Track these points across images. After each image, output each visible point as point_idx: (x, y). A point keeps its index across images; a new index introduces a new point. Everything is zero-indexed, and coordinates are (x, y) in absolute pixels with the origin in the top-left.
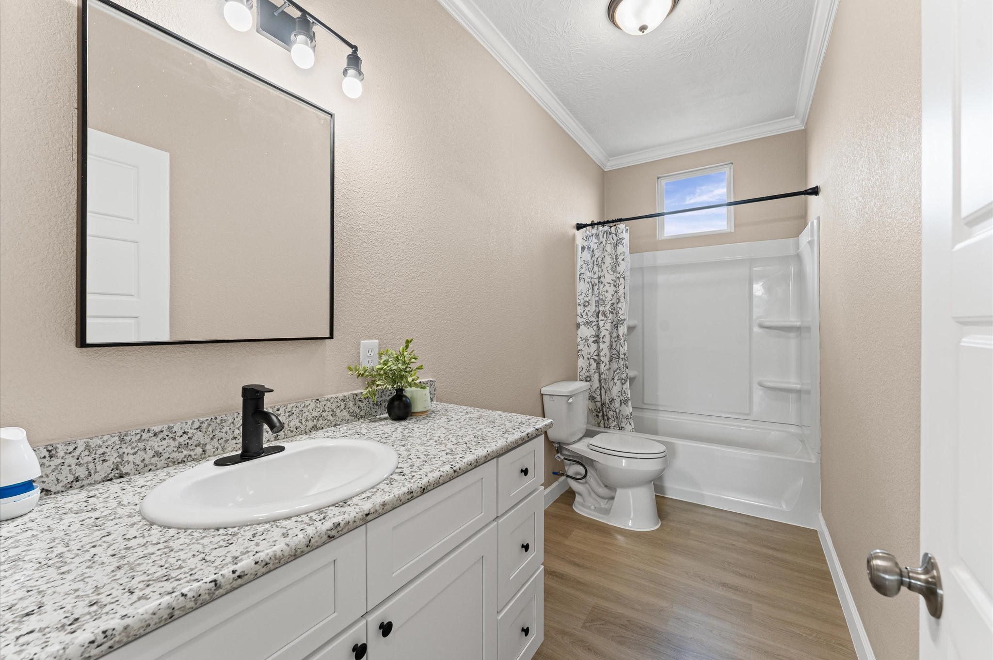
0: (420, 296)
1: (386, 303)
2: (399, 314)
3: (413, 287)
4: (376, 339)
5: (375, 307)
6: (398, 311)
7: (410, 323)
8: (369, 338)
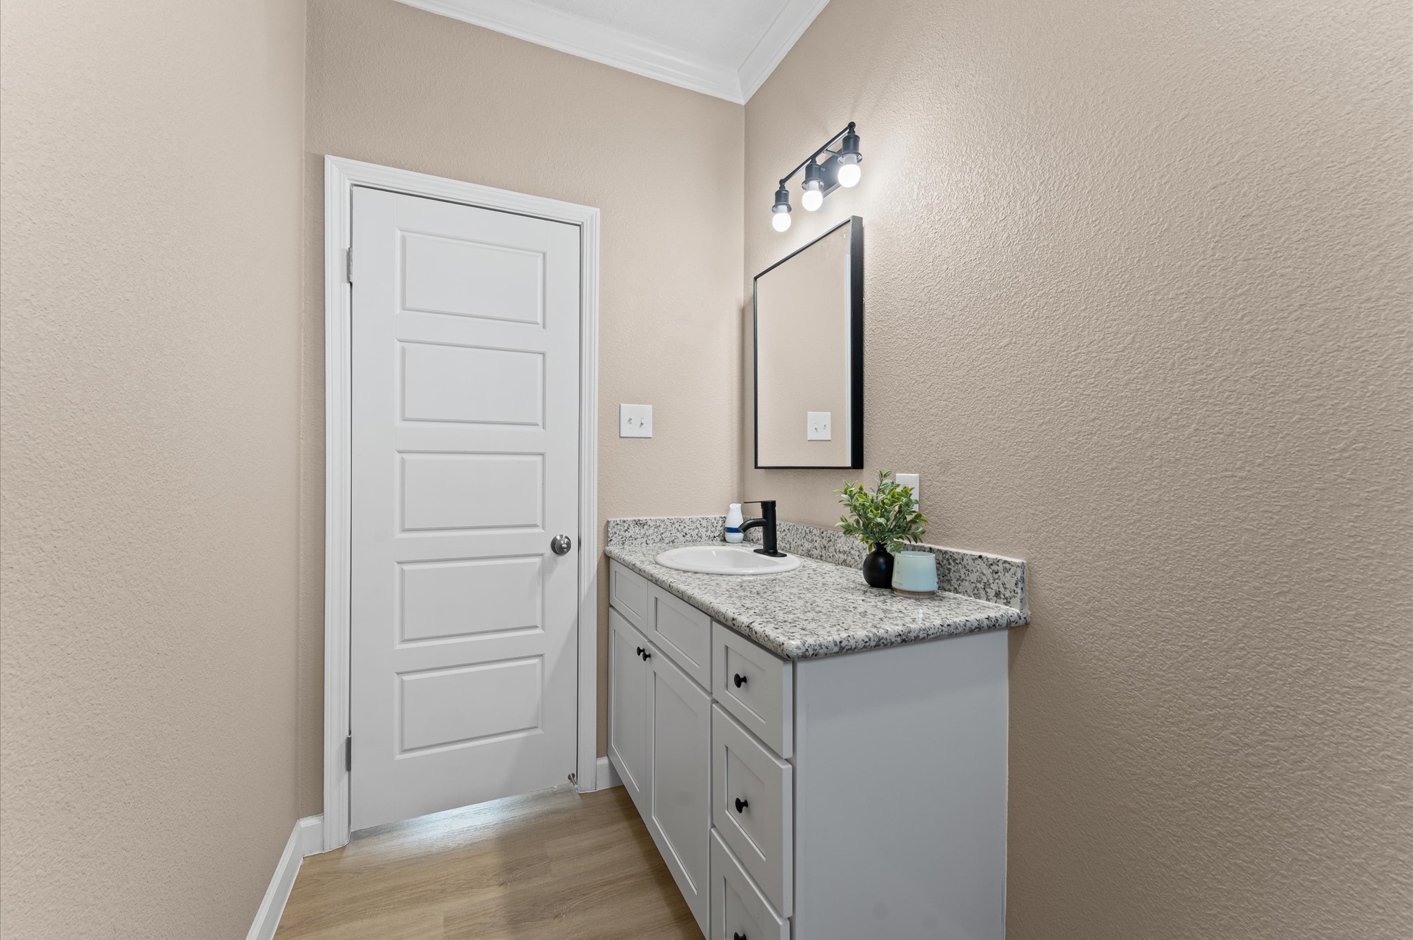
0: (998, 393)
1: (932, 418)
2: (954, 433)
3: (983, 380)
4: (916, 472)
5: (917, 426)
6: (952, 427)
7: (975, 446)
8: (907, 470)
